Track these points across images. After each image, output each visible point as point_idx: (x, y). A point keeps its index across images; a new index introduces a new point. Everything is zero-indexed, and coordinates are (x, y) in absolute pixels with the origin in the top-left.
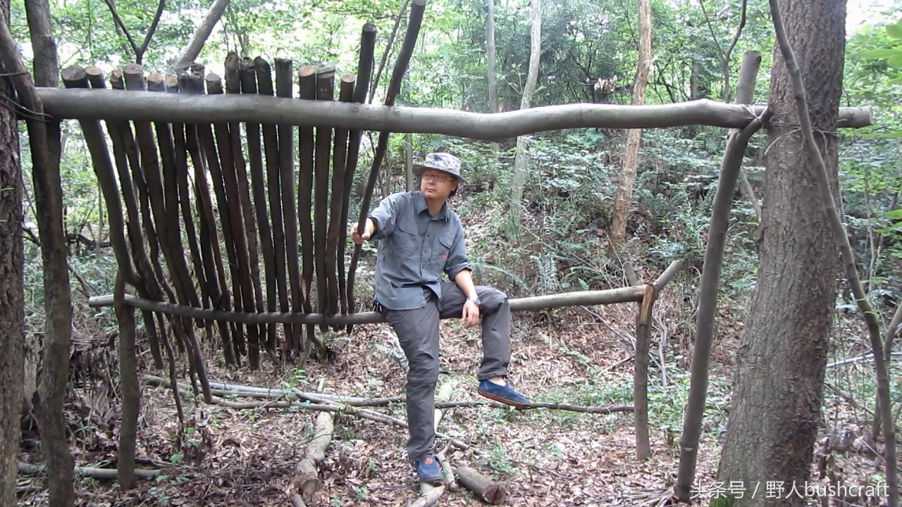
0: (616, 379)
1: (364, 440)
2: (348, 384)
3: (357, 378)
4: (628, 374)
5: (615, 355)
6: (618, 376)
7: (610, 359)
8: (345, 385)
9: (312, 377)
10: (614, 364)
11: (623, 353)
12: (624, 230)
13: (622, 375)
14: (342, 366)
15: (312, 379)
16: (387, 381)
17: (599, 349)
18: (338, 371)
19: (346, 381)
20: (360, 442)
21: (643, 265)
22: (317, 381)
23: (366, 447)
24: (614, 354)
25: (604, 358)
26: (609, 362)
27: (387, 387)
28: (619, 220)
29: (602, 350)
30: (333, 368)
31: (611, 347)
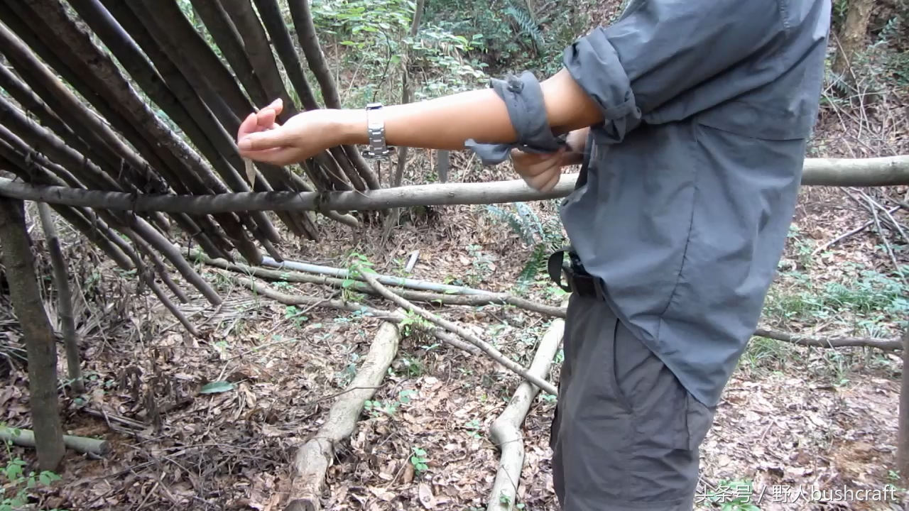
0: (840, 263)
1: (438, 377)
2: (450, 258)
3: (463, 250)
4: (859, 254)
5: (839, 220)
6: (843, 257)
7: (831, 228)
8: (445, 260)
9: (403, 248)
10: (838, 237)
11: (853, 219)
12: (862, 29)
13: (849, 255)
14: (445, 233)
15: (402, 252)
16: (503, 255)
17: (814, 211)
18: (440, 239)
19: (448, 255)
20: (431, 381)
21: (887, 80)
22: (408, 254)
23: (437, 391)
24: (837, 219)
25: (822, 226)
26: (829, 233)
27: (503, 263)
28: (858, 14)
29: (819, 213)
30: (434, 234)
31: (833, 209)
